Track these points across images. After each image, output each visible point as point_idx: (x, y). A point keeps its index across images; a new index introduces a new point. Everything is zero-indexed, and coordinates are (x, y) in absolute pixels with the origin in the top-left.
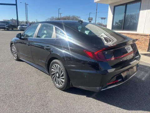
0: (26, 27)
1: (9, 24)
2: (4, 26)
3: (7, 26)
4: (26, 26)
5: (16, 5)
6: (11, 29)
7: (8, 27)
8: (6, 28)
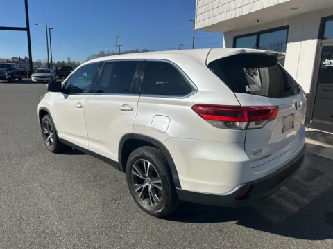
0: (48, 75)
1: (12, 69)
2: (3, 73)
3: (8, 75)
4: (49, 72)
5: (27, 29)
6: (17, 79)
7: (10, 76)
8: (7, 77)
